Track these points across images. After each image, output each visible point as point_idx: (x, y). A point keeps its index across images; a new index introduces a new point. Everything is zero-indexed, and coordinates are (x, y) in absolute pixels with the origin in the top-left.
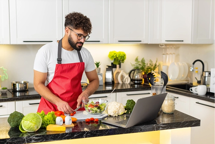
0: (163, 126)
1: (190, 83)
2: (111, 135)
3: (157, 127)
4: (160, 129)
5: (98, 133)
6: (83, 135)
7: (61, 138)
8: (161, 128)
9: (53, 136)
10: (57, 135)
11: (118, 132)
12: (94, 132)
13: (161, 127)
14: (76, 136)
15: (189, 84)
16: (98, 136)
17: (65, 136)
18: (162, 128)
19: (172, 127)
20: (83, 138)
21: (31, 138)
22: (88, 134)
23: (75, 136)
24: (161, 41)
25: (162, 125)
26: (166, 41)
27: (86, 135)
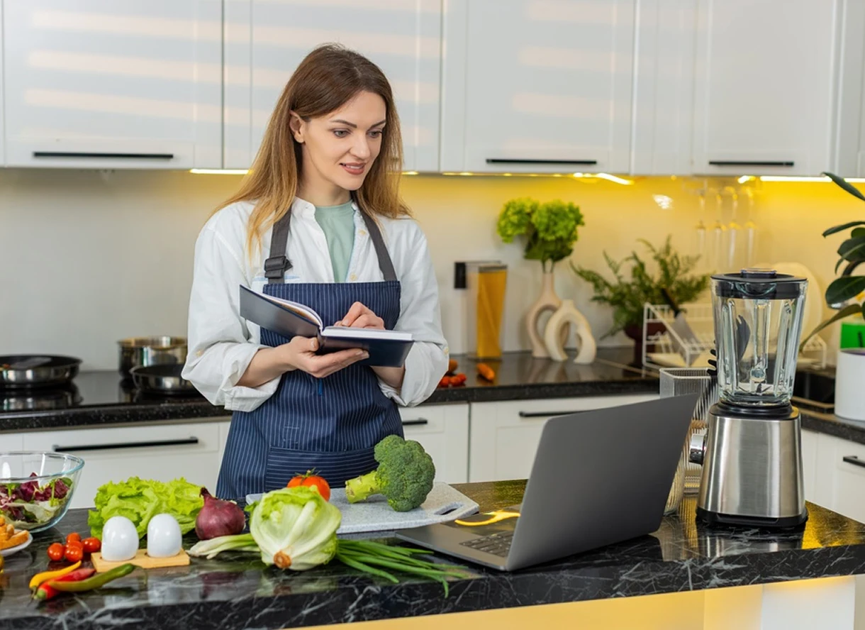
0: (728, 567)
1: (824, 365)
2: (478, 609)
3: (701, 572)
4: (713, 582)
5: (418, 597)
6: (346, 608)
7: (238, 621)
8: (716, 580)
9: (198, 613)
10: (216, 608)
11: (511, 593)
12: (399, 593)
13: (718, 571)
14: (309, 615)
15: (821, 370)
16: (419, 613)
17: (258, 610)
18: (722, 577)
19: (770, 574)
20: (346, 621)
21: (91, 618)
22: (370, 606)
23: (306, 612)
24: (692, 162)
25: (721, 565)
26: (712, 163)
27: (358, 606)
